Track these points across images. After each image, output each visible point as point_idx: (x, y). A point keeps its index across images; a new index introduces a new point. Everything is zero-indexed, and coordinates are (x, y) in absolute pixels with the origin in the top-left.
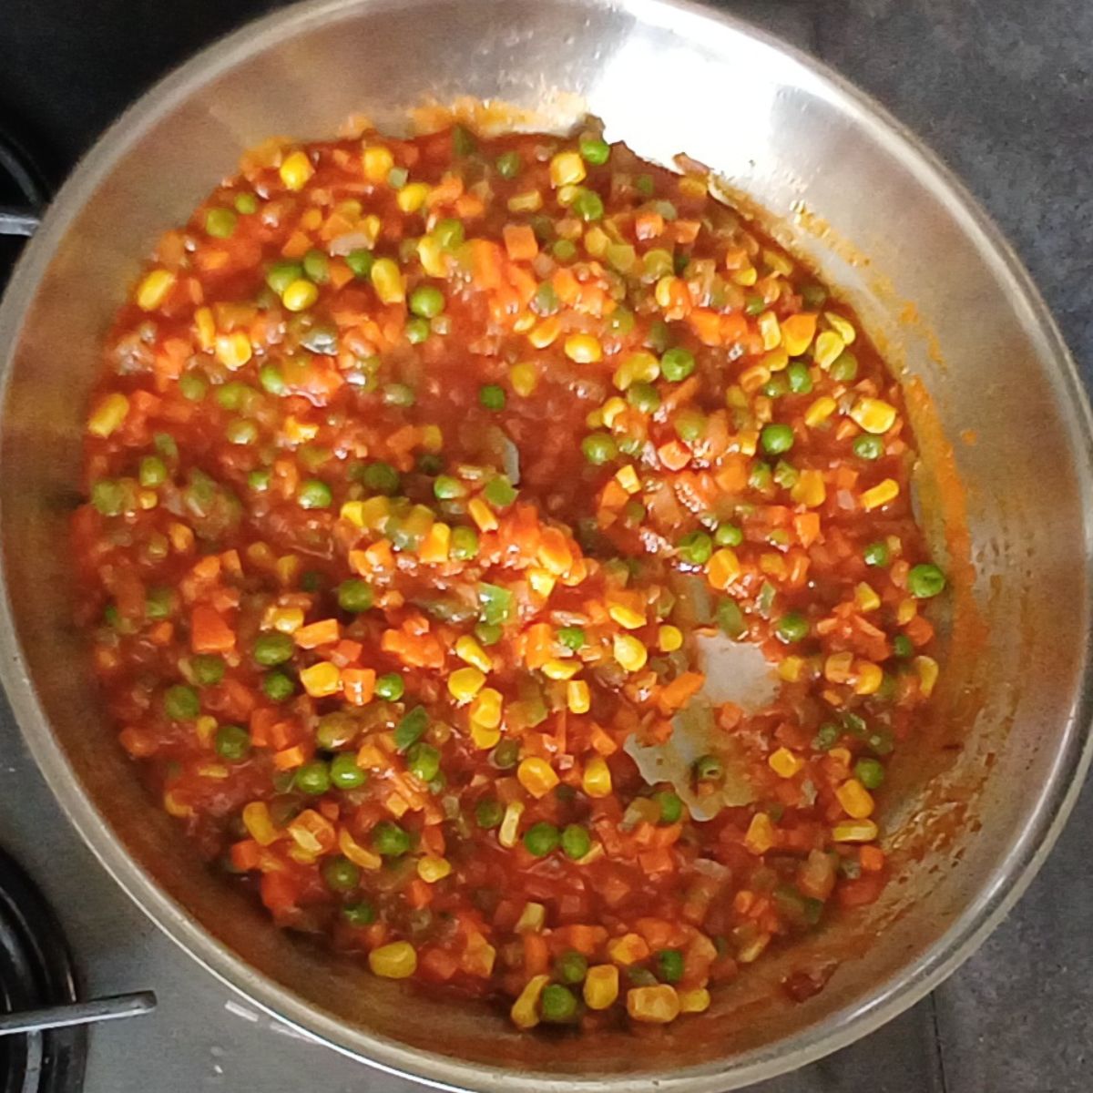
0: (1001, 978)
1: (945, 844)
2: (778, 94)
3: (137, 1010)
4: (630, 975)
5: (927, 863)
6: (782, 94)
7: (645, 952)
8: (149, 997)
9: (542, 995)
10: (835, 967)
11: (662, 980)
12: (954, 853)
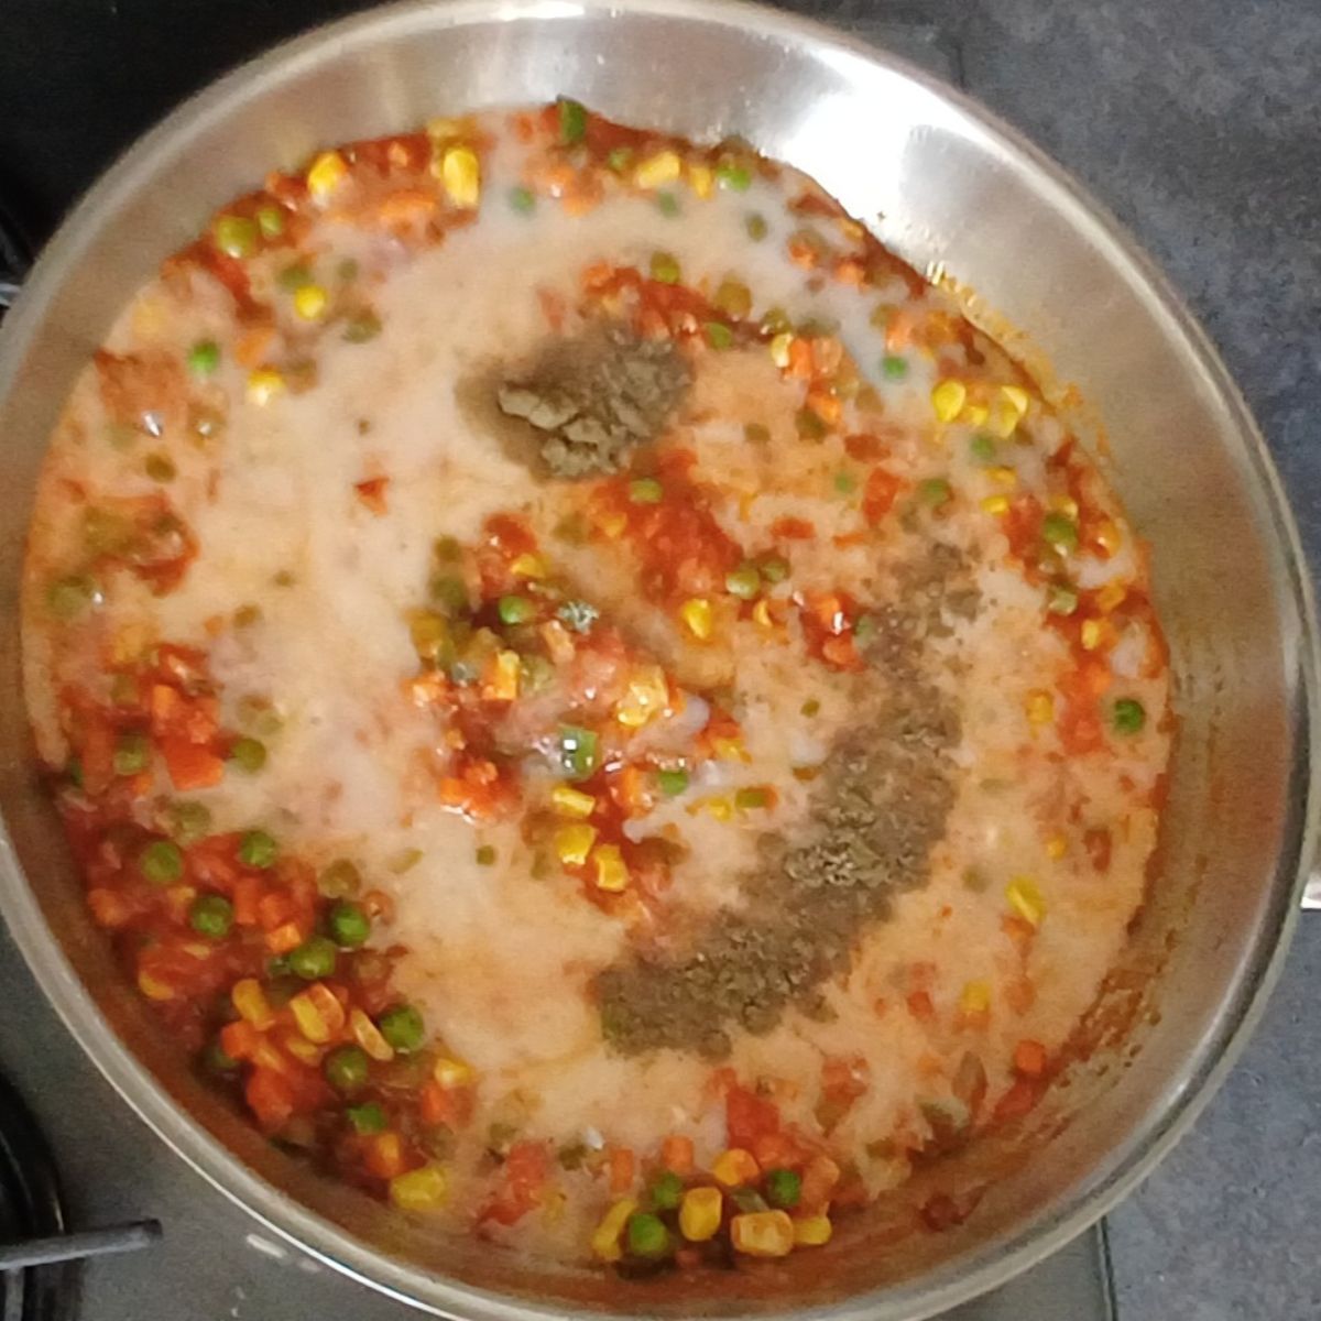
0: (1185, 1203)
1: (1117, 1040)
2: (912, 133)
3: (138, 1243)
4: (735, 1198)
5: (1093, 1064)
6: (916, 134)
7: (754, 1171)
8: (154, 1228)
9: (628, 1224)
10: (983, 1190)
11: (773, 1204)
12: (1127, 1050)
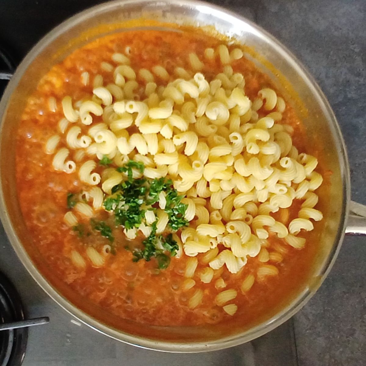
0: (313, 312)
3: (43, 323)
8: (47, 319)
